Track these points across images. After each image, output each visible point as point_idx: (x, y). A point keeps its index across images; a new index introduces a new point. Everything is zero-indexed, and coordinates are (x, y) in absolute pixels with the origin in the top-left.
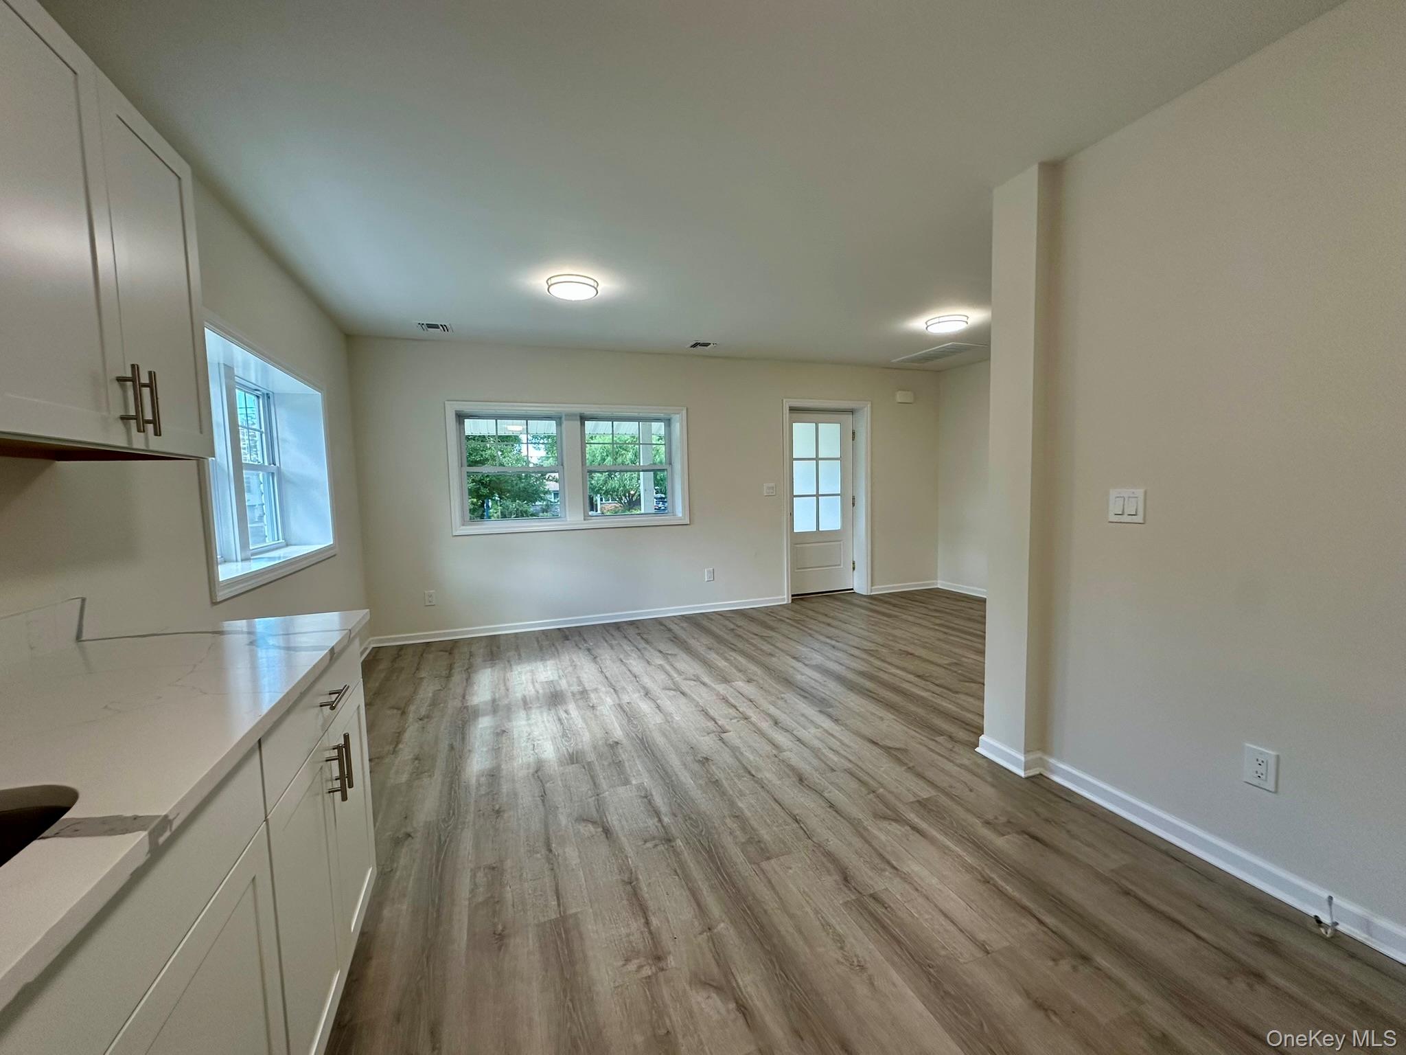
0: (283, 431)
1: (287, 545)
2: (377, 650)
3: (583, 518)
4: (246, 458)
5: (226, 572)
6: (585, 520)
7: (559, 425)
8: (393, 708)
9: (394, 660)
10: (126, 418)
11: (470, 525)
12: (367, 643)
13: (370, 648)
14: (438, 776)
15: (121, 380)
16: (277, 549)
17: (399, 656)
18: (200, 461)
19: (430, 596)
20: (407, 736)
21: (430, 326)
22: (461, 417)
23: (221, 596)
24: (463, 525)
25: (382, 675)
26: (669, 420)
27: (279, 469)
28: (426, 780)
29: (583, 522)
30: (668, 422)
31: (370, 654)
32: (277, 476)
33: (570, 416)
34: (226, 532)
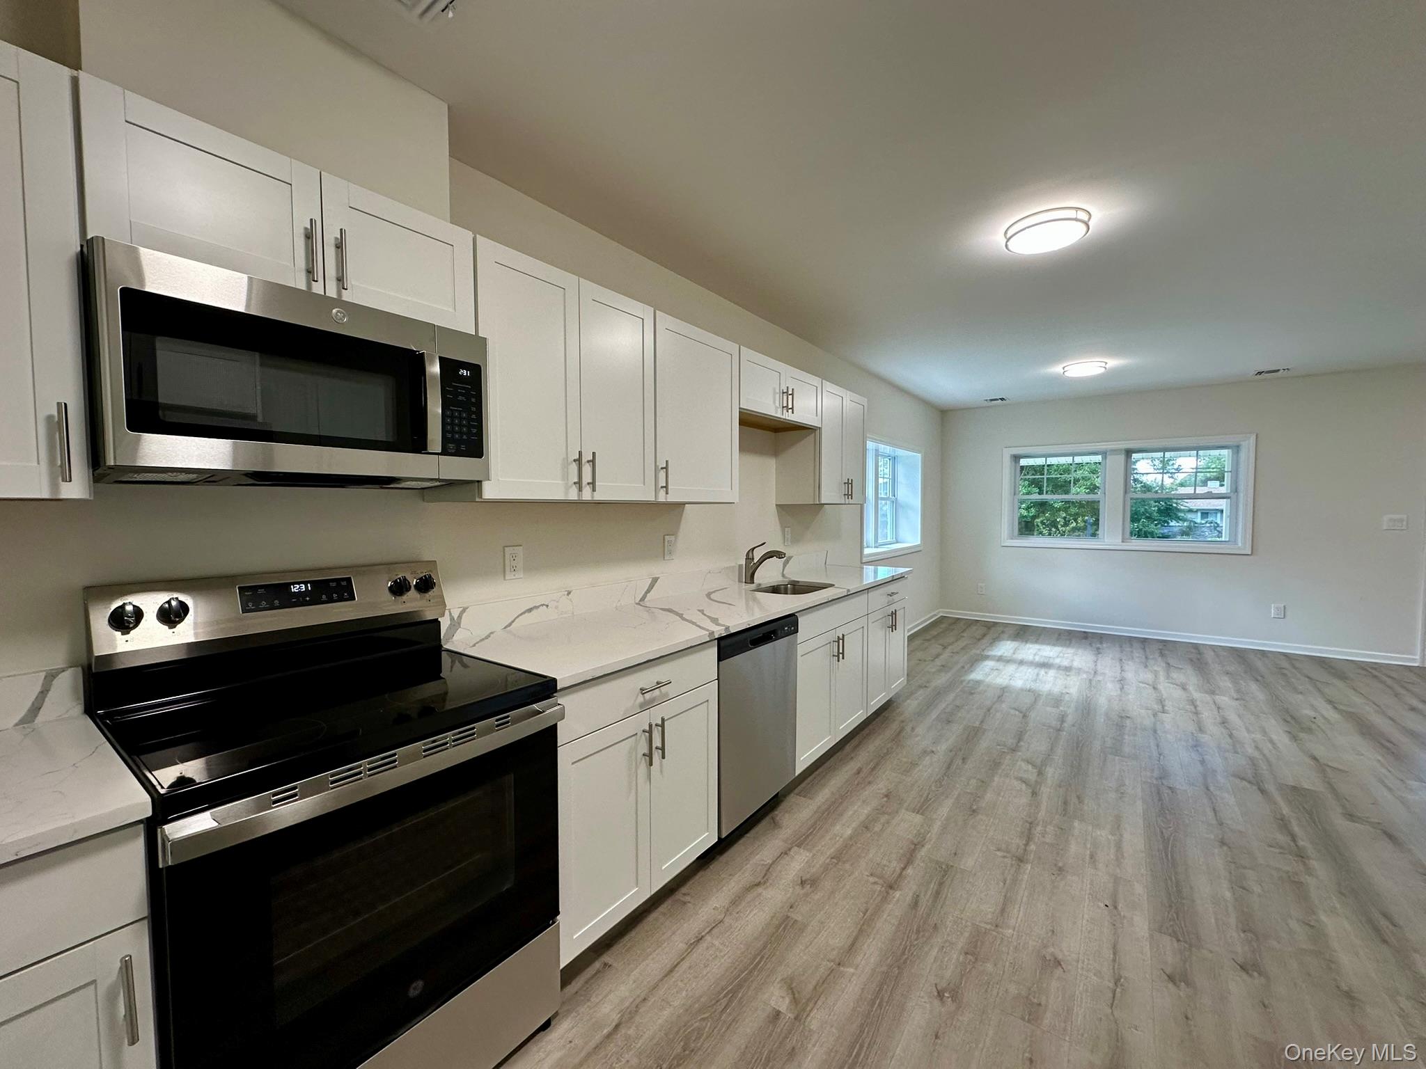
0: (901, 478)
1: (897, 542)
2: (943, 618)
3: (1121, 541)
4: (882, 495)
5: (867, 551)
6: (1123, 542)
7: (1105, 458)
8: (940, 645)
9: (950, 625)
10: (845, 495)
11: (1017, 539)
12: (937, 611)
13: (939, 616)
14: (949, 675)
15: (845, 483)
16: (891, 544)
17: (954, 623)
18: (862, 506)
19: (981, 587)
20: (942, 657)
21: (992, 400)
22: (1016, 458)
23: (865, 560)
24: (1012, 539)
25: (941, 630)
26: (1238, 447)
27: (896, 499)
28: (943, 674)
29: (1121, 543)
30: (1236, 449)
31: (938, 618)
32: (895, 503)
33: (1114, 451)
34: (869, 535)
